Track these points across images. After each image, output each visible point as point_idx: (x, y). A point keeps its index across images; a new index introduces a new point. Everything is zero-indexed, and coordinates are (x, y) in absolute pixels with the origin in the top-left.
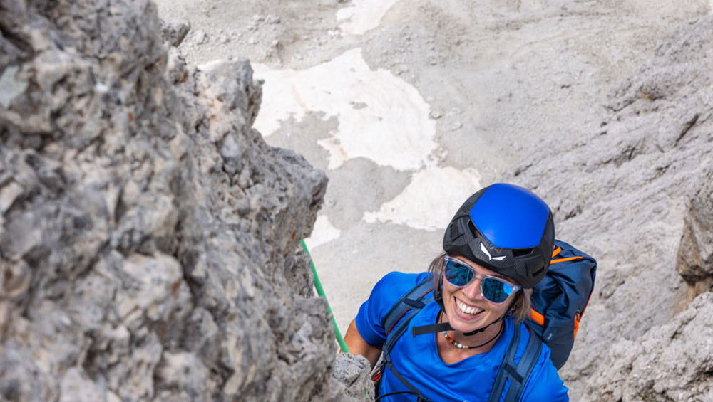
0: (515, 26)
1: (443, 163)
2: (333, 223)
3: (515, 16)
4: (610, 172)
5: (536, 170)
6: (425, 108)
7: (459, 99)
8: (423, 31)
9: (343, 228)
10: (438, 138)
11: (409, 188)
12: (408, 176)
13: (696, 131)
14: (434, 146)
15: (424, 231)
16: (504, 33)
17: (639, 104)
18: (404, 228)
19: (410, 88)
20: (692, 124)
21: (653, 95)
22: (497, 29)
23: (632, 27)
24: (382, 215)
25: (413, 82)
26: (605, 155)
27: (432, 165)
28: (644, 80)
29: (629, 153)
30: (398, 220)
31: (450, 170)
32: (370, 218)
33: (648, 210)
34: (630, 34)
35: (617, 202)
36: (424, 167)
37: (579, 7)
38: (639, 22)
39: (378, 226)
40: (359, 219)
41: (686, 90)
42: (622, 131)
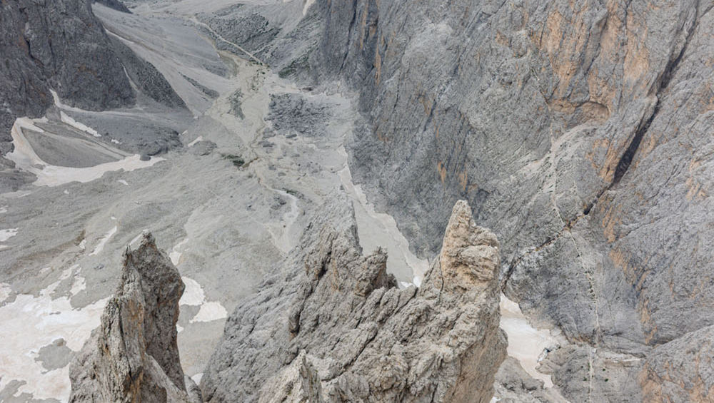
0: (218, 254)
1: (208, 301)
2: (181, 326)
3: (217, 251)
4: (265, 305)
5: (245, 306)
6: (199, 286)
7: (208, 281)
8: (192, 263)
9: (184, 327)
10: (205, 294)
11: (201, 311)
12: (199, 307)
13: (283, 292)
14: (204, 296)
15: (207, 322)
16: (215, 257)
17: (268, 286)
18: (202, 322)
19: (193, 281)
20: (281, 291)
21: (270, 283)
22: (213, 256)
23: (251, 246)
24: (195, 320)
25: (194, 279)
26: (261, 300)
27: (205, 302)
28: (268, 280)
29: (268, 299)
30: (199, 321)
31: (211, 303)
32: (191, 322)
33: (278, 314)
34: (251, 249)
35: (270, 313)
36: (203, 303)
37: (235, 244)
38: (252, 244)
39: (195, 323)
40: (188, 323)
41: (278, 281)
42: (265, 293)
